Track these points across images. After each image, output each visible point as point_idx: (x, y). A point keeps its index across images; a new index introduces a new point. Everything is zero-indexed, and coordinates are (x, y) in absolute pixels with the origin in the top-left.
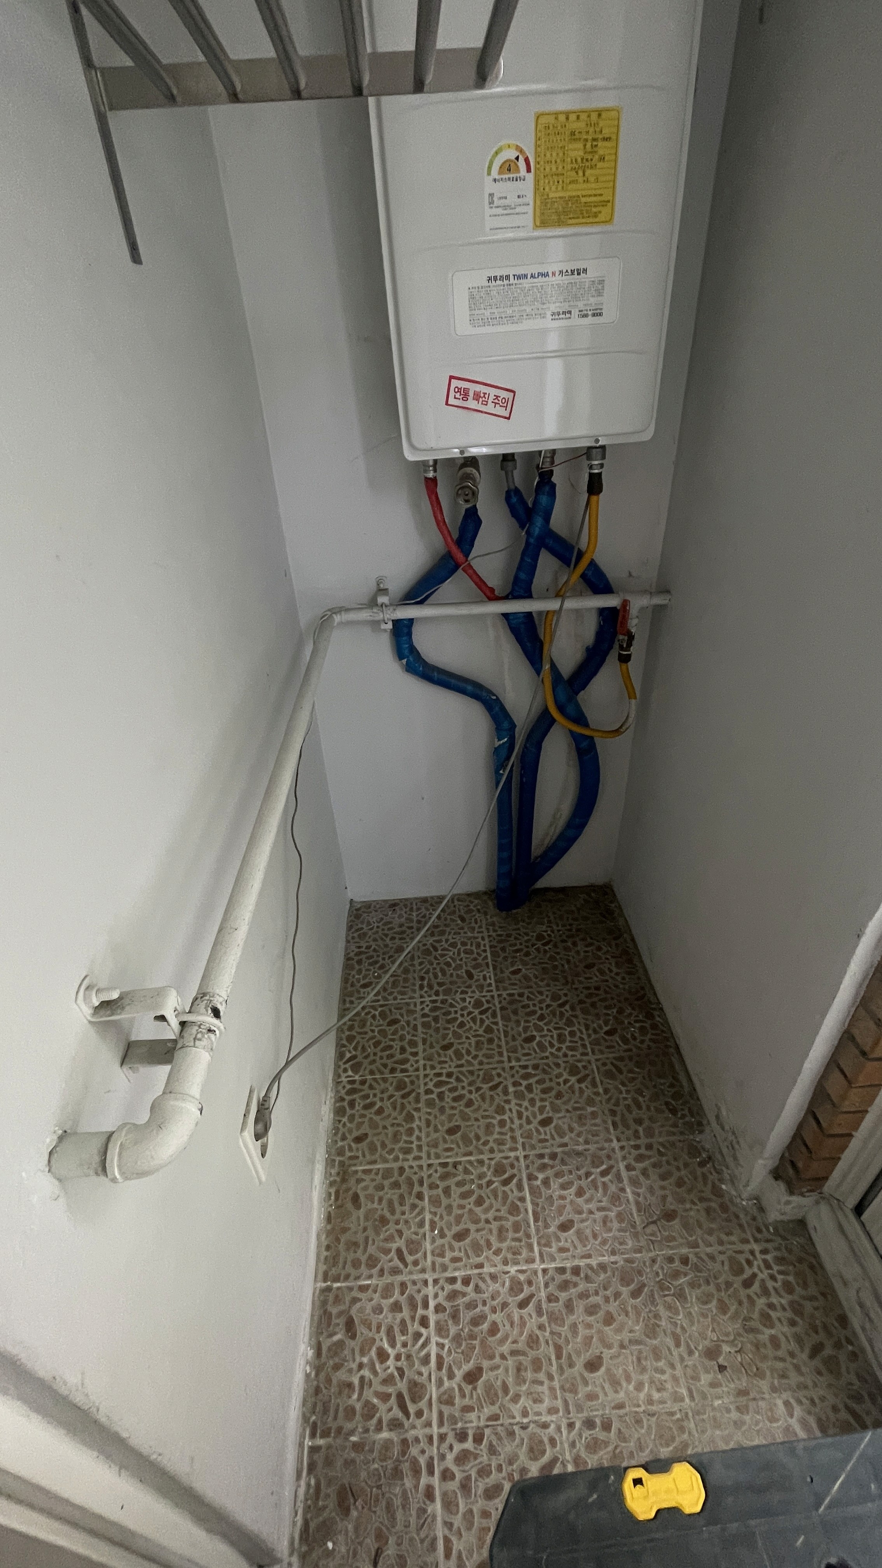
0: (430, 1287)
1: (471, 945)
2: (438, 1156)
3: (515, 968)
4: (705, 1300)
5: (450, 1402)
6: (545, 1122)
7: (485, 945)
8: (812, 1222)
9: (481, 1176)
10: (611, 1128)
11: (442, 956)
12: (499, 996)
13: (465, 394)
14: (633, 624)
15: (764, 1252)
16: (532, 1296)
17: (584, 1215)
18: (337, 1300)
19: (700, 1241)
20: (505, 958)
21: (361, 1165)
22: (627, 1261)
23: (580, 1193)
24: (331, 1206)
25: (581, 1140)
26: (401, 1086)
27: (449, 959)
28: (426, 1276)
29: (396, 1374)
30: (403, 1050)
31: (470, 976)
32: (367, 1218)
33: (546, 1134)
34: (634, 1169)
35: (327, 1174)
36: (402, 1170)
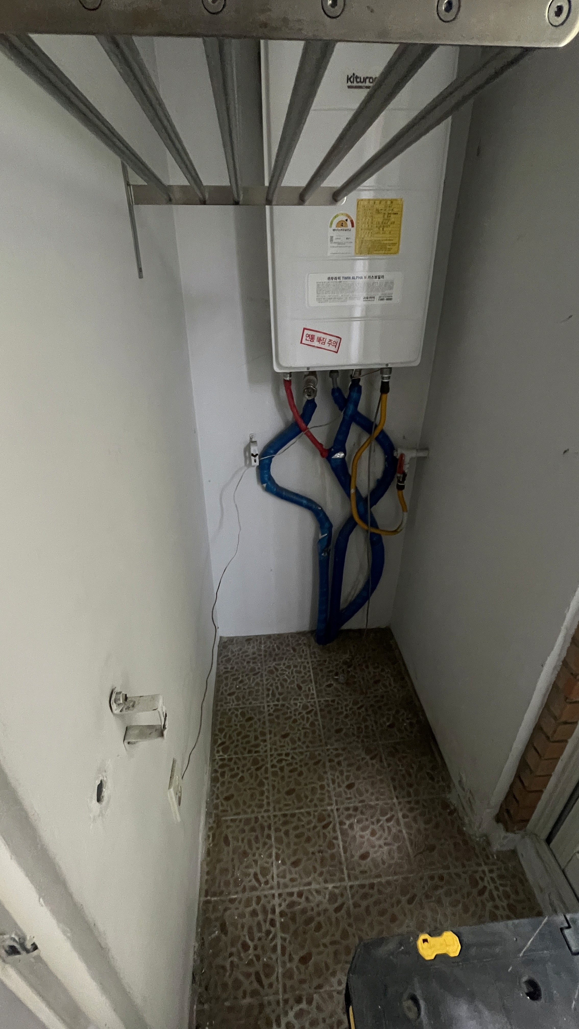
0: (276, 898)
1: (300, 667)
2: (280, 810)
3: (329, 683)
4: (454, 904)
5: (291, 977)
6: (350, 786)
7: (309, 667)
8: (520, 851)
9: (309, 823)
10: (393, 791)
11: (281, 674)
12: (319, 701)
13: (312, 338)
14: (406, 468)
15: (491, 871)
16: (343, 904)
17: (376, 849)
18: (215, 909)
19: (451, 865)
20: (323, 676)
21: (230, 816)
22: (404, 878)
23: (373, 833)
24: (210, 844)
25: (373, 798)
26: (255, 762)
27: (286, 677)
28: (273, 891)
29: (254, 959)
30: (256, 738)
31: (300, 688)
32: (234, 852)
33: (350, 794)
34: (408, 817)
35: (206, 822)
36: (256, 818)
